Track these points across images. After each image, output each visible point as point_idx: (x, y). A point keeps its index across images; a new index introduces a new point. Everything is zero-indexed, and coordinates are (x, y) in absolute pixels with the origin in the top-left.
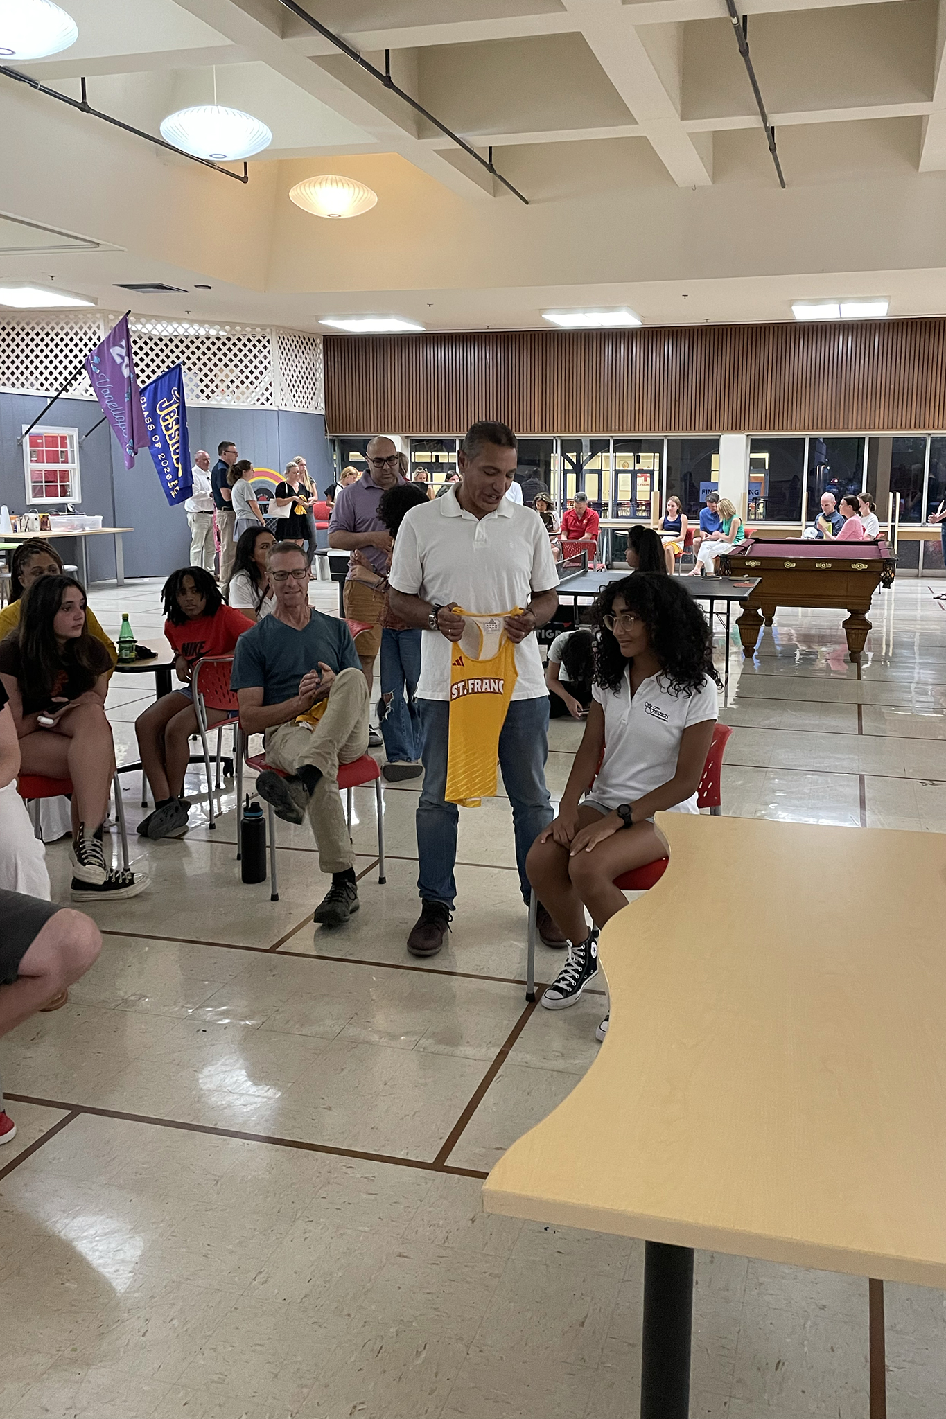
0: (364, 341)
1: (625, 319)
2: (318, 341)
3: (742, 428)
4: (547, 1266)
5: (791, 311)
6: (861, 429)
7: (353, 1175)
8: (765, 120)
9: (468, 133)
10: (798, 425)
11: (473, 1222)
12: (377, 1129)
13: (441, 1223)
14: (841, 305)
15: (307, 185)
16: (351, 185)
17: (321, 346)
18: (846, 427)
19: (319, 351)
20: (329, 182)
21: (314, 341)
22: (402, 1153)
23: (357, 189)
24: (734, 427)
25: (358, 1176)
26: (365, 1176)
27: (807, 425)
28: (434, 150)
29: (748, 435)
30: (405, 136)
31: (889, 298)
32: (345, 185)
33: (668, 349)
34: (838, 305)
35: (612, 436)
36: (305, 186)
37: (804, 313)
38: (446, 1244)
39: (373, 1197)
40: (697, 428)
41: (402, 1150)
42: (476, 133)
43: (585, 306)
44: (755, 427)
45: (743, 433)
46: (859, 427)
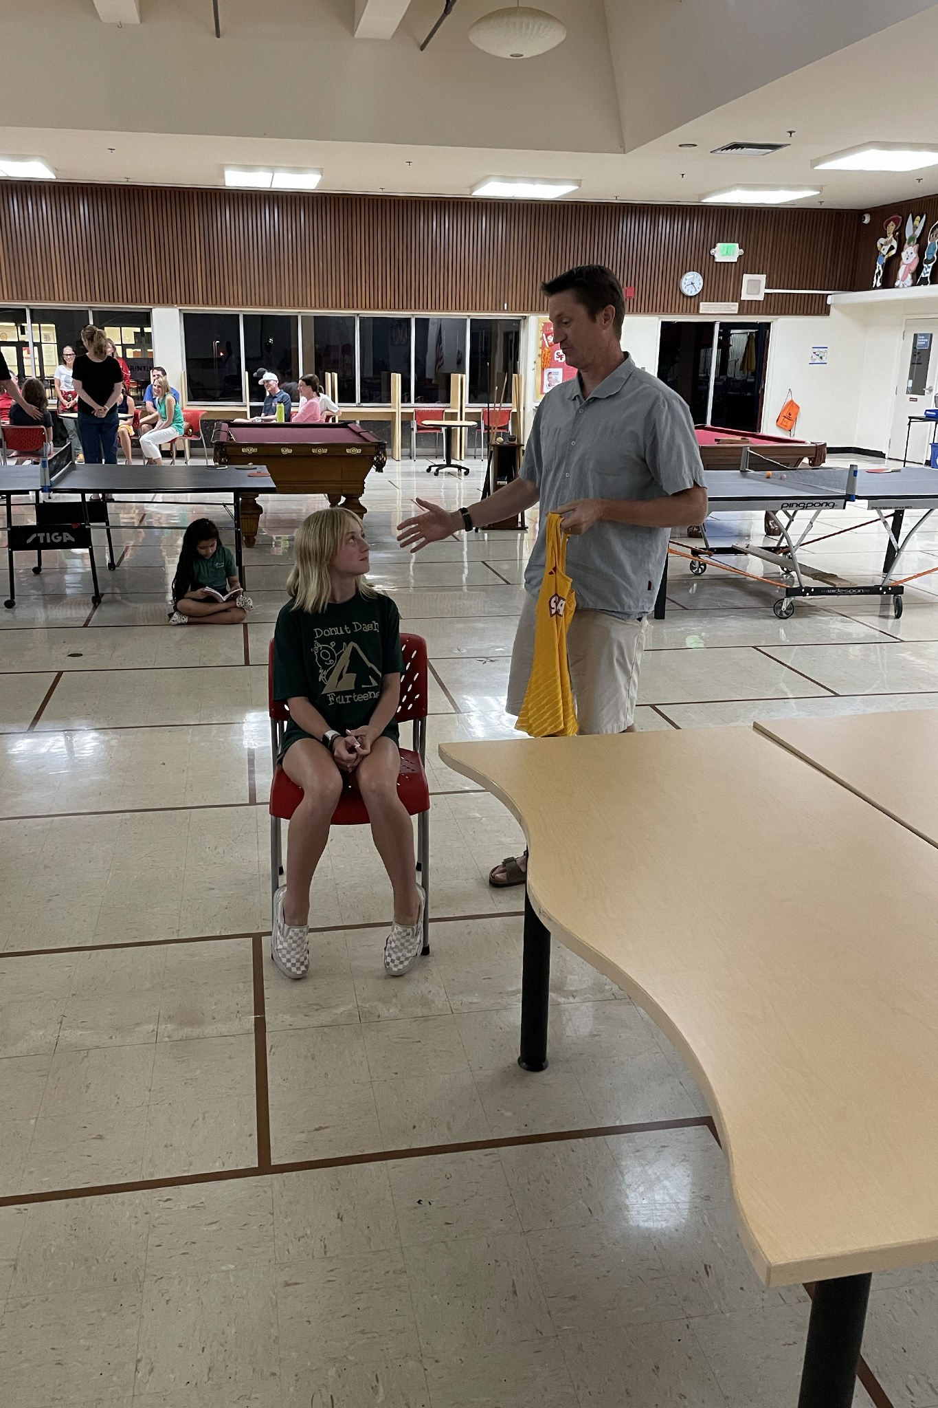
1: (39, 171)
4: (444, 1242)
5: (223, 177)
6: (294, 307)
7: (176, 1208)
10: (231, 300)
11: (342, 1220)
12: (171, 1146)
13: (308, 1232)
14: (275, 174)
18: (279, 304)
22: (217, 1164)
24: (166, 301)
25: (183, 1207)
26: (192, 1204)
27: (240, 300)
29: (180, 310)
31: (321, 171)
34: (272, 174)
35: (28, 306)
37: (235, 179)
38: (328, 1255)
39: (214, 1227)
40: (125, 300)
41: (215, 1162)
44: (188, 301)
45: (176, 307)
46: (292, 304)
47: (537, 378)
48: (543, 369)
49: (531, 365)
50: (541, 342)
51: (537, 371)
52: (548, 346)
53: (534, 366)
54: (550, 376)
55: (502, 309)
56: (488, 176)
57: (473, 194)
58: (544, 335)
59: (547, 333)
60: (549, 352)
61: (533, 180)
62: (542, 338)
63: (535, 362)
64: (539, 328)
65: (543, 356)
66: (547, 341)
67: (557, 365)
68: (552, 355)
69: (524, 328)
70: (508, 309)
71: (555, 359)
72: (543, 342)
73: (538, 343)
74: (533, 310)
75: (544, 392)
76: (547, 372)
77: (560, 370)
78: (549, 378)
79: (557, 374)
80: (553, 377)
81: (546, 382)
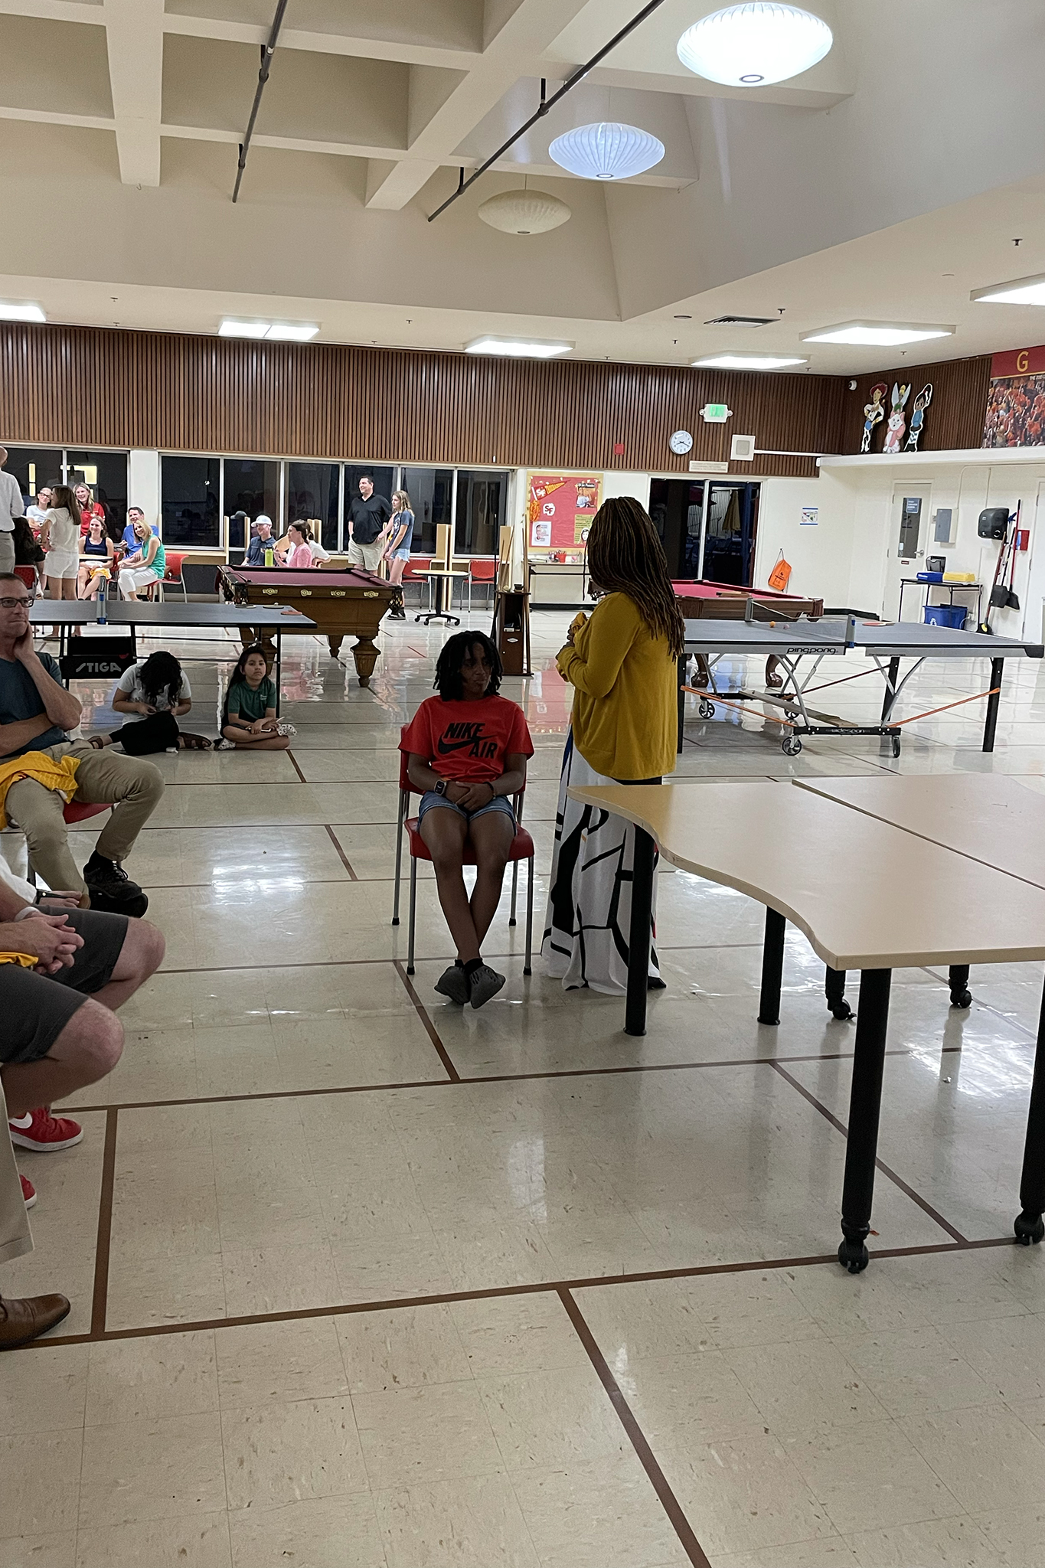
1: (31, 313)
5: (219, 326)
24: (145, 443)
31: (319, 325)
37: (230, 329)
45: (155, 450)
48: (531, 522)
49: (519, 517)
50: (529, 496)
51: (526, 523)
52: (536, 499)
53: (522, 517)
54: (539, 529)
55: (490, 460)
56: (483, 335)
57: (467, 350)
58: (533, 488)
59: (536, 486)
60: (538, 505)
61: (527, 340)
62: (531, 491)
63: (523, 515)
64: (527, 481)
65: (531, 509)
66: (536, 494)
67: (546, 518)
68: (541, 509)
69: (512, 480)
70: (496, 462)
71: (545, 512)
72: (532, 495)
73: (527, 496)
74: (522, 463)
75: (533, 544)
76: (535, 524)
77: (549, 524)
78: (537, 531)
79: (546, 527)
80: (542, 530)
81: (534, 535)
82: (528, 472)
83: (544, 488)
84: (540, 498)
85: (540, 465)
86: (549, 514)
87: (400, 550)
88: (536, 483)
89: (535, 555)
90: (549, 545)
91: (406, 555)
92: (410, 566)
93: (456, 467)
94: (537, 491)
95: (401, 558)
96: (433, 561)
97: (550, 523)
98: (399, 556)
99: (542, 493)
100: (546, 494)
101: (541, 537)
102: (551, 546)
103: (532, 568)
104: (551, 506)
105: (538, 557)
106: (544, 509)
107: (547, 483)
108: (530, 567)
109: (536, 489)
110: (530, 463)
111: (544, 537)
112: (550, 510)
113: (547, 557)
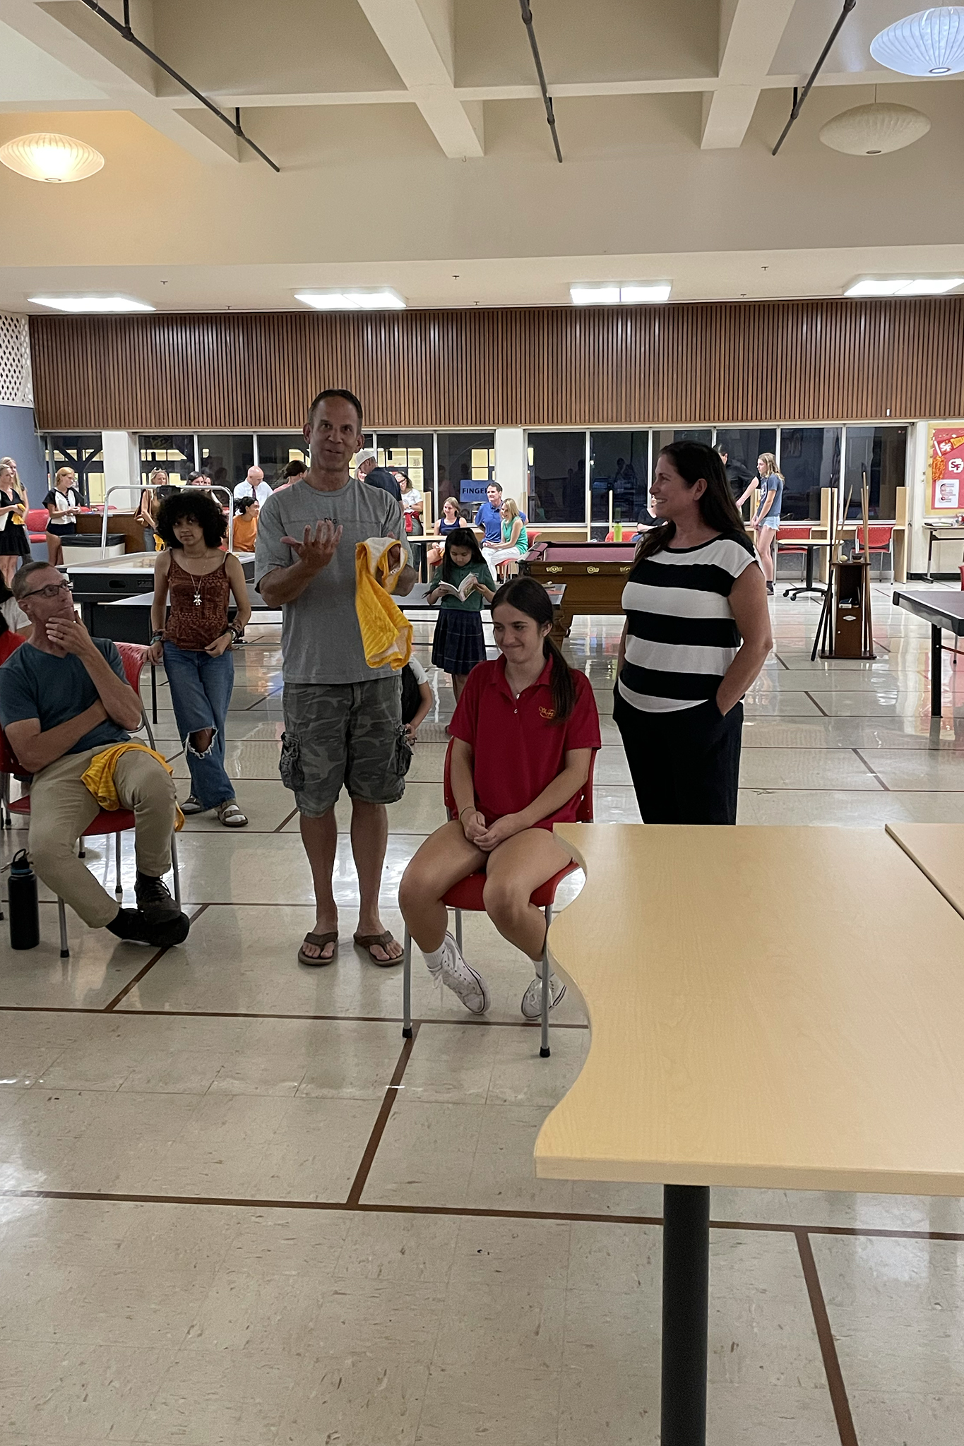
0: (79, 323)
1: (388, 300)
2: (23, 321)
3: (519, 422)
5: (566, 296)
6: (644, 422)
8: (544, 91)
9: (216, 93)
10: (578, 418)
14: (622, 289)
15: (21, 143)
16: (73, 145)
17: (27, 328)
18: (628, 420)
19: (24, 333)
20: (47, 140)
21: (17, 321)
23: (81, 151)
24: (509, 422)
27: (587, 418)
28: (174, 110)
29: (524, 430)
30: (140, 91)
31: (671, 283)
32: (67, 145)
33: (434, 334)
34: (618, 289)
35: (375, 431)
36: (18, 145)
37: (581, 296)
40: (470, 424)
42: (224, 92)
43: (343, 285)
44: (532, 421)
45: (520, 427)
46: (642, 419)
47: (927, 491)
48: (934, 481)
49: (919, 476)
50: (931, 451)
51: (928, 483)
52: (940, 455)
53: (923, 477)
54: (943, 488)
55: (883, 414)
56: (860, 275)
57: (845, 294)
58: (936, 442)
59: (939, 439)
60: (942, 461)
61: (912, 276)
62: (934, 446)
63: (924, 473)
64: (929, 433)
65: (934, 466)
66: (940, 448)
67: (952, 476)
68: (946, 465)
69: (912, 435)
70: (890, 415)
71: (950, 469)
72: (935, 450)
73: (928, 452)
74: (923, 415)
75: (936, 506)
76: (939, 483)
77: (956, 482)
78: (942, 491)
79: (952, 485)
80: (948, 489)
81: (938, 495)
82: (929, 424)
83: (949, 441)
84: (944, 453)
85: (944, 415)
86: (955, 471)
87: (768, 518)
88: (941, 436)
89: (940, 518)
90: (957, 506)
91: (776, 523)
92: (780, 534)
93: (845, 424)
94: (942, 445)
95: (769, 526)
96: (814, 528)
97: (958, 480)
98: (767, 525)
99: (947, 447)
100: (952, 449)
101: (946, 497)
102: (959, 508)
103: (934, 533)
104: (958, 461)
105: (943, 520)
106: (950, 465)
107: (954, 436)
108: (931, 532)
109: (939, 443)
110: (932, 415)
111: (950, 497)
112: (957, 466)
113: (953, 521)
